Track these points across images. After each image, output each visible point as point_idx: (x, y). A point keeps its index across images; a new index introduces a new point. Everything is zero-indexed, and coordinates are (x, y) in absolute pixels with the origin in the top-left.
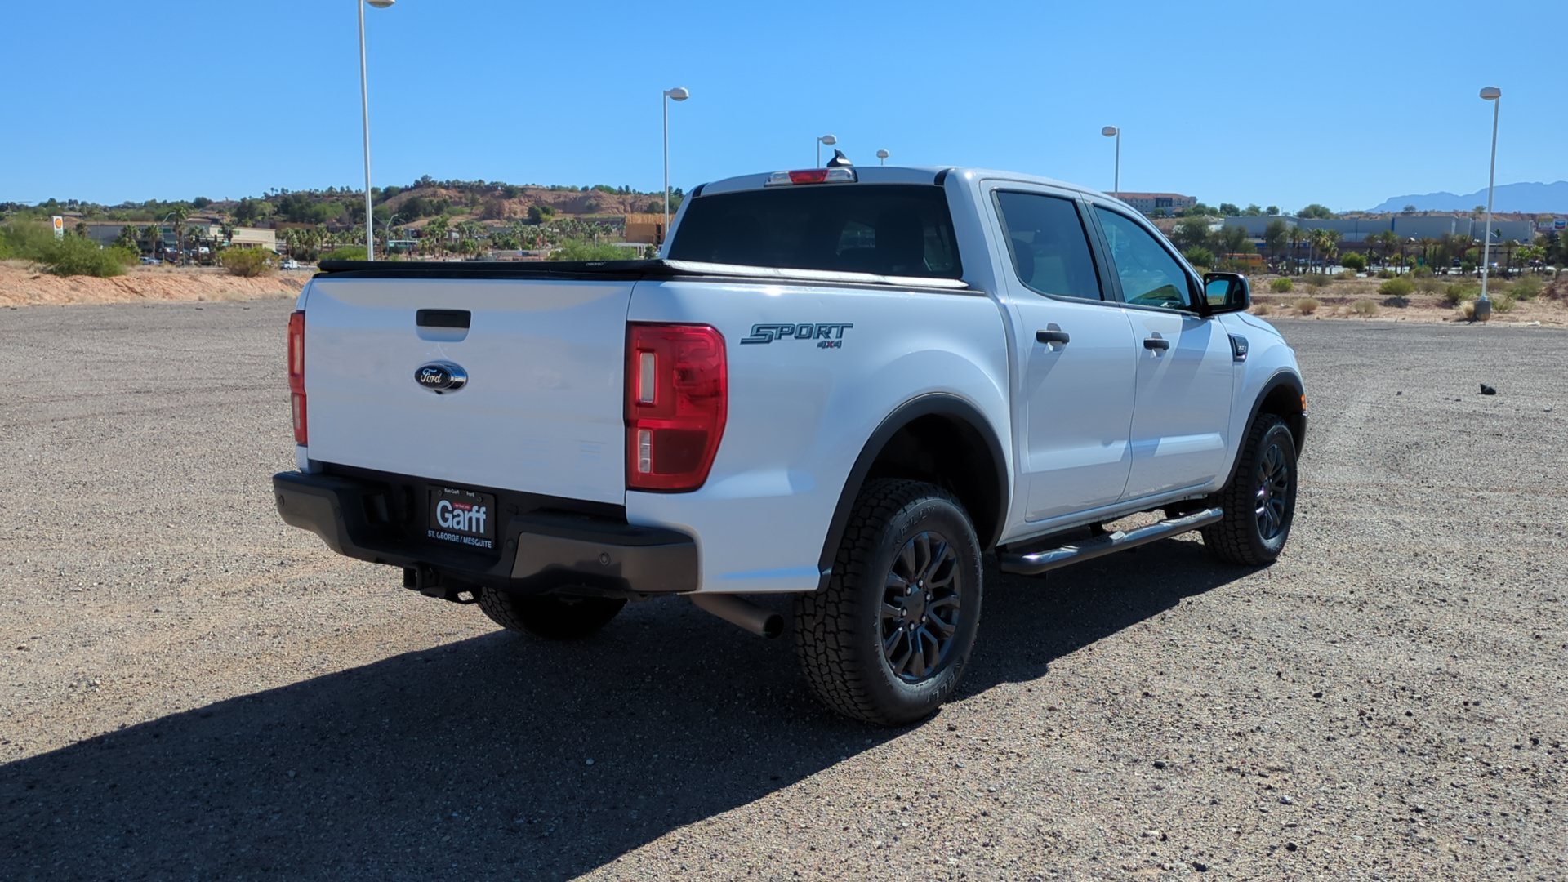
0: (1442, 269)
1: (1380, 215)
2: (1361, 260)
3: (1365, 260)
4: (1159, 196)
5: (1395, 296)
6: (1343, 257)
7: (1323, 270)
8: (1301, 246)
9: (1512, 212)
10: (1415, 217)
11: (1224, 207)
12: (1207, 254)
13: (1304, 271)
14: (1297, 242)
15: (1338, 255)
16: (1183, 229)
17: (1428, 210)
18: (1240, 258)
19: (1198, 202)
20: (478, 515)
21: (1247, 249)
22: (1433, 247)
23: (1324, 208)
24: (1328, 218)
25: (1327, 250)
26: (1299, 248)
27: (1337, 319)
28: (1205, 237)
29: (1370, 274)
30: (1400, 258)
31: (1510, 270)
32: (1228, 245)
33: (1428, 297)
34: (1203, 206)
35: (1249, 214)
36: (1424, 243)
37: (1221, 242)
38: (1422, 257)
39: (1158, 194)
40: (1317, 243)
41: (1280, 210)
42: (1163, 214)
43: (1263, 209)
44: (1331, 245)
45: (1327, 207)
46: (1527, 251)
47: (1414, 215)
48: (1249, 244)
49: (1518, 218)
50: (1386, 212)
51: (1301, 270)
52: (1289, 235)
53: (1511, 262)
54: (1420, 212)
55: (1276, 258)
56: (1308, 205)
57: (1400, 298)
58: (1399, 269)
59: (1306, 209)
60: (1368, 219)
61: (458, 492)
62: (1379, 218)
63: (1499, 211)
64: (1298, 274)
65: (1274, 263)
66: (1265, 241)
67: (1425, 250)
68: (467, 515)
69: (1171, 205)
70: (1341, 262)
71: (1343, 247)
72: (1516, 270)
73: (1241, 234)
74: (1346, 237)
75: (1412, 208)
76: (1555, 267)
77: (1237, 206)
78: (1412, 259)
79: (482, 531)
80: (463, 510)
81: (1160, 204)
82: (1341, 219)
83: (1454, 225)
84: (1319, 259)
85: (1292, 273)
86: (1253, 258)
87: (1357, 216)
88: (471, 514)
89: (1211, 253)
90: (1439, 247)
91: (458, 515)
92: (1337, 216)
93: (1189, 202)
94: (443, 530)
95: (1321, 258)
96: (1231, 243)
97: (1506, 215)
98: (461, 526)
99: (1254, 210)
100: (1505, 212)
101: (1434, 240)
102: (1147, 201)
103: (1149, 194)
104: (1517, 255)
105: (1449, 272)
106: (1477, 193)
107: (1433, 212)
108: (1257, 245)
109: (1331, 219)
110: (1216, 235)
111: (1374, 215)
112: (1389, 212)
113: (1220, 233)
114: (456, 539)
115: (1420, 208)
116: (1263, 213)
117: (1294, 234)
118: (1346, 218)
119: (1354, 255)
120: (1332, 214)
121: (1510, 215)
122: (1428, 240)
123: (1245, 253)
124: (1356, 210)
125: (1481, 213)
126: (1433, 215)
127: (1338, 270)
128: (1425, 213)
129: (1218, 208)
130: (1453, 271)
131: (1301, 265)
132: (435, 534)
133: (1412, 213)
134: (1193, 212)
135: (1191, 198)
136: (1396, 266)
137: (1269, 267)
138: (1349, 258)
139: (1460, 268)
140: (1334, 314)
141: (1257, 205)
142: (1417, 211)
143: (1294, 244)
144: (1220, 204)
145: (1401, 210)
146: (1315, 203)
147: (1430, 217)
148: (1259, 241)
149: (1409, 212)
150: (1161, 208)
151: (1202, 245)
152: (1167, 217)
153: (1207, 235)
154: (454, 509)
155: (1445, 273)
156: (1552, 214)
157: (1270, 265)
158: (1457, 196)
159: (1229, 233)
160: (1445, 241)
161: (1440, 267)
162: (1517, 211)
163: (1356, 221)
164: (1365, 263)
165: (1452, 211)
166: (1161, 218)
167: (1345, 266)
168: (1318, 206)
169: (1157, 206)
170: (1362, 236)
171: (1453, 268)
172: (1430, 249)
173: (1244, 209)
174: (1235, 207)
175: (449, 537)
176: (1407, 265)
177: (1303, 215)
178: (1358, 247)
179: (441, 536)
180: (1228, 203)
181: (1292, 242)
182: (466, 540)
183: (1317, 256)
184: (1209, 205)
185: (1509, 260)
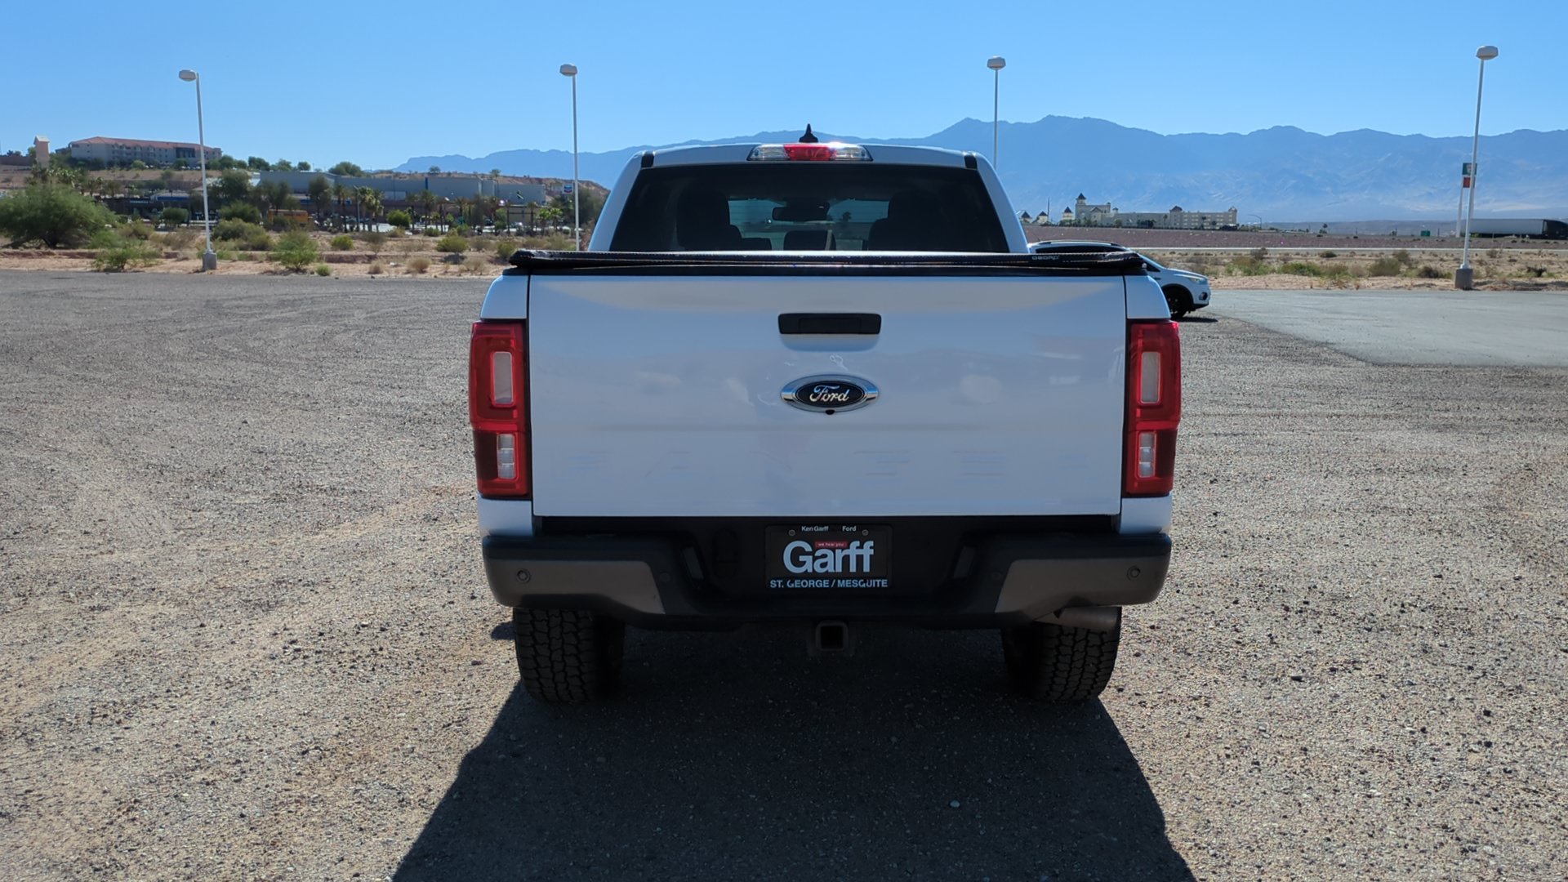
0: (477, 227)
1: (409, 175)
2: (406, 218)
3: (409, 218)
4: (179, 146)
5: (453, 254)
6: (388, 215)
7: (370, 228)
8: (345, 203)
9: (522, 176)
10: (439, 178)
11: (252, 160)
12: (252, 210)
13: (351, 228)
14: (342, 199)
15: (384, 213)
16: (221, 182)
17: (451, 172)
18: (285, 214)
19: (223, 154)
20: (860, 552)
21: (292, 205)
22: (467, 207)
23: (354, 166)
24: (359, 176)
25: (373, 208)
26: (344, 205)
27: (451, 277)
28: (246, 192)
29: (415, 232)
30: (439, 216)
31: (534, 229)
32: (271, 201)
33: (482, 254)
34: (230, 159)
35: (279, 168)
36: (460, 203)
37: (263, 197)
38: (458, 215)
39: (177, 143)
40: (363, 200)
41: (312, 166)
42: (186, 165)
43: (294, 164)
44: (376, 203)
45: (358, 164)
46: (548, 212)
47: (439, 176)
48: (294, 200)
49: (528, 181)
50: (414, 172)
51: (348, 227)
52: (333, 192)
53: (534, 222)
54: (444, 173)
55: (321, 214)
56: (339, 163)
57: (458, 255)
58: (439, 227)
59: (337, 166)
60: (397, 178)
61: (826, 528)
62: (408, 178)
63: (511, 175)
64: (346, 231)
65: (321, 220)
66: (309, 198)
67: (461, 210)
68: (840, 554)
69: (194, 156)
70: (387, 220)
71: (389, 205)
72: (539, 229)
73: (284, 190)
74: (387, 195)
75: (437, 169)
76: (570, 227)
77: (266, 161)
78: (450, 218)
79: (866, 568)
80: (833, 550)
81: (181, 154)
82: (372, 177)
83: (480, 186)
84: (367, 217)
85: (340, 230)
86: (299, 215)
87: (387, 175)
88: (846, 552)
89: (256, 209)
90: (473, 206)
91: (825, 556)
92: (368, 175)
93: (214, 153)
94: (794, 577)
95: (368, 215)
96: (275, 198)
97: (517, 178)
98: (829, 568)
99: (284, 166)
100: (517, 176)
101: (467, 199)
102: (166, 150)
103: (168, 143)
104: (541, 215)
105: (484, 231)
106: (487, 157)
107: (456, 173)
108: (302, 201)
109: (363, 177)
110: (258, 190)
111: (403, 174)
112: (416, 173)
113: (262, 188)
114: (825, 584)
115: (444, 170)
116: (295, 169)
117: (337, 192)
118: (377, 176)
119: (399, 213)
120: (363, 172)
121: (521, 178)
122: (463, 200)
123: (290, 209)
124: (386, 169)
125: (497, 176)
126: (456, 176)
127: (385, 228)
128: (449, 174)
129: (246, 161)
130: (486, 230)
131: (348, 223)
132: (784, 583)
133: (437, 174)
134: (219, 164)
135: (216, 149)
136: (437, 224)
137: (315, 224)
138: (394, 216)
139: (493, 227)
140: (446, 272)
141: (287, 160)
142: (441, 172)
143: (339, 201)
144: (248, 158)
145: (427, 171)
146: (346, 160)
147: (453, 178)
148: (304, 197)
149: (434, 172)
150: (183, 159)
151: (245, 200)
152: (191, 169)
153: (248, 189)
154: (815, 549)
155: (480, 231)
156: (555, 179)
157: (316, 222)
158: (469, 159)
159: (271, 188)
160: (477, 201)
161: (475, 227)
162: (526, 175)
163: (390, 180)
164: (410, 221)
165: (472, 173)
166: (185, 170)
167: (391, 223)
168: (349, 164)
169: (178, 156)
170: (402, 196)
171: (487, 227)
172: (466, 208)
173: (274, 163)
174: (264, 162)
175: (811, 583)
176: (446, 224)
177: (337, 172)
178: (400, 205)
179: (797, 584)
180: (257, 156)
181: (337, 199)
182: (841, 584)
183: (364, 215)
184: (237, 157)
185: (532, 219)
